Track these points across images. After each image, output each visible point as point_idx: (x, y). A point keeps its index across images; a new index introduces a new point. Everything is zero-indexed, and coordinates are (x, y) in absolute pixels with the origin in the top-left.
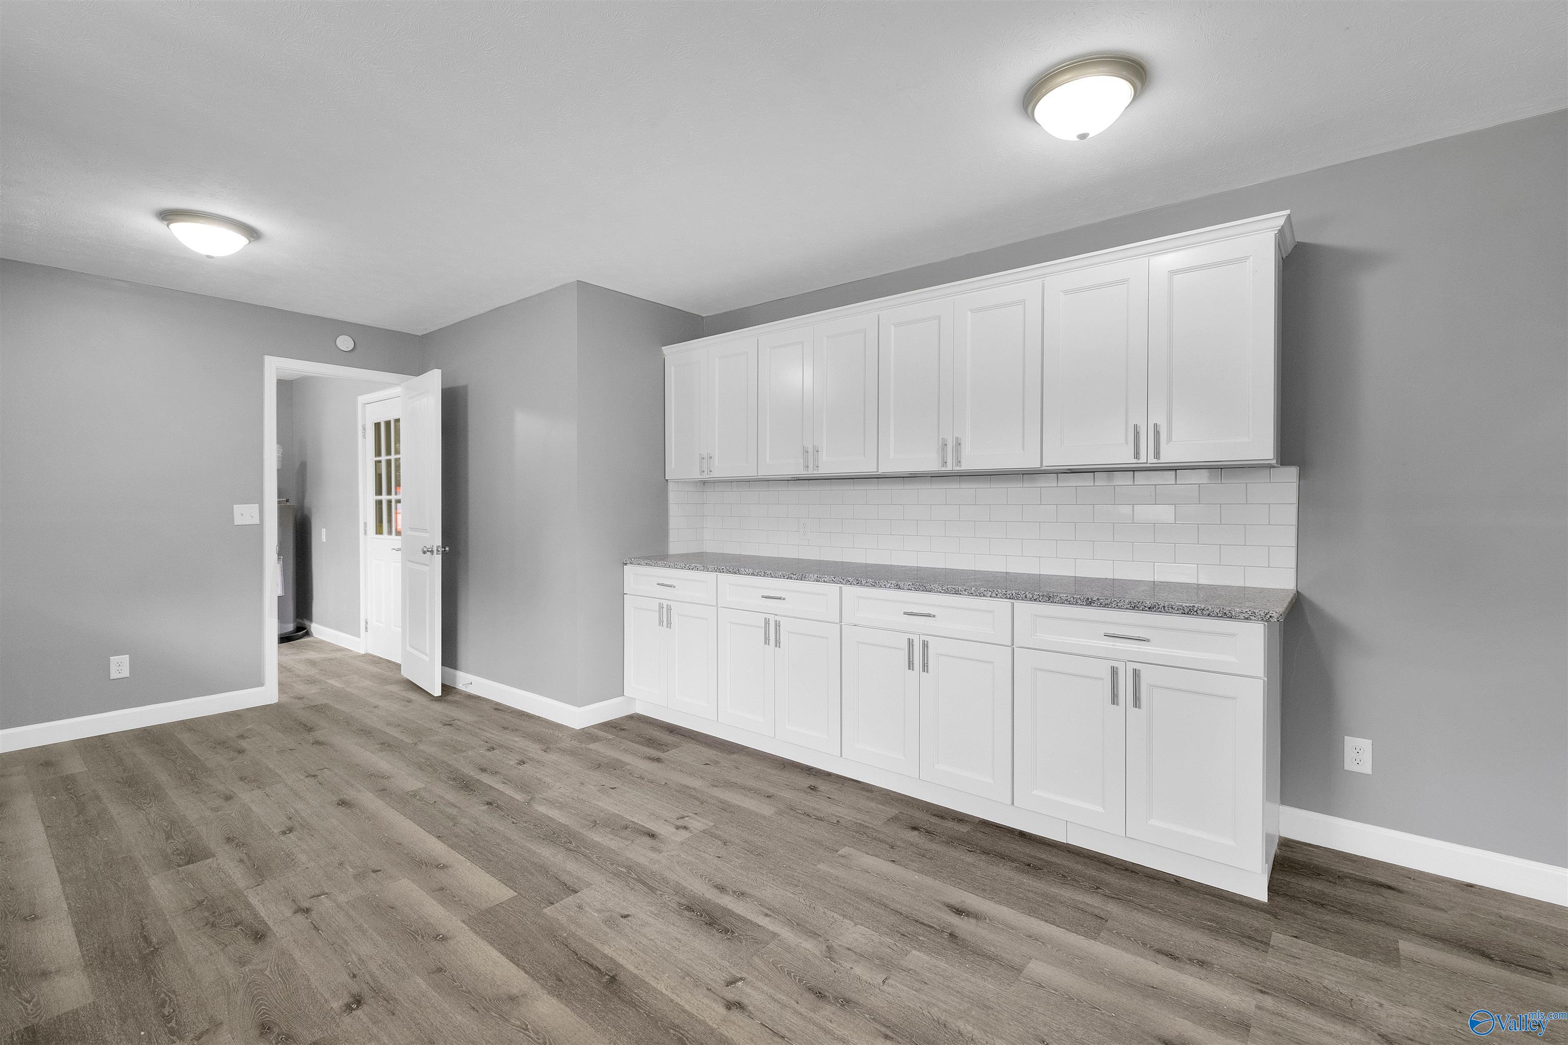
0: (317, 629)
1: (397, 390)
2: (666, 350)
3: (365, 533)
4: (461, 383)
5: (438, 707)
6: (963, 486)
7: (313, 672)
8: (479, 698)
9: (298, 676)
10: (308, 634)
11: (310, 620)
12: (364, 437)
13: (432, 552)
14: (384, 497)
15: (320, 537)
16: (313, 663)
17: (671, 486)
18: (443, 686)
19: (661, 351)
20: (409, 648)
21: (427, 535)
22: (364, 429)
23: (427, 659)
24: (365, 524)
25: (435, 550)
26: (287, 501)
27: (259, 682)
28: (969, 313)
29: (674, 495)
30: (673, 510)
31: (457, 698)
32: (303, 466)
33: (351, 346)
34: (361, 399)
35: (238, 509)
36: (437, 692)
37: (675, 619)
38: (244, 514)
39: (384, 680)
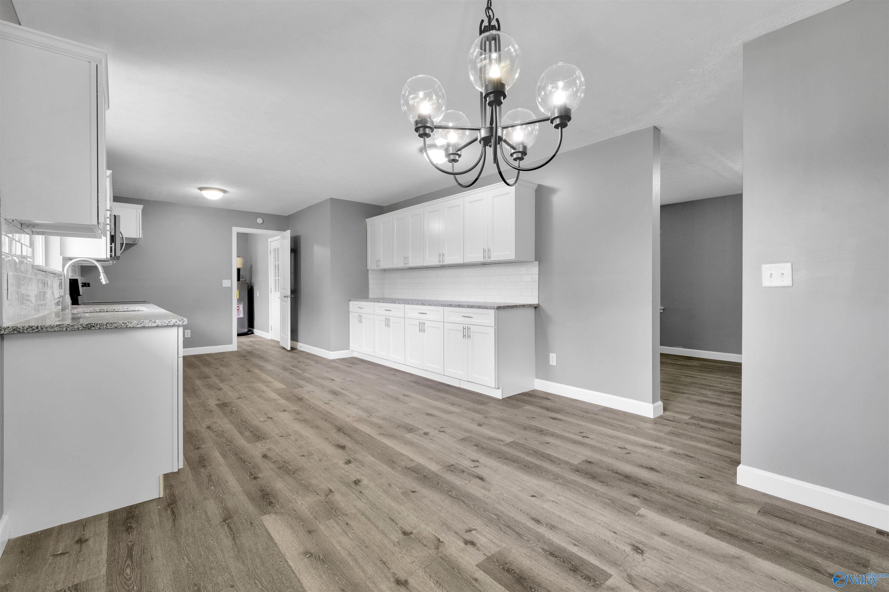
0: (255, 331)
1: (279, 237)
2: (367, 220)
3: (271, 292)
4: (298, 234)
5: (290, 354)
6: (449, 271)
7: (251, 343)
8: (304, 352)
9: (246, 344)
10: (253, 333)
11: (254, 328)
12: (270, 254)
13: (287, 297)
14: (277, 278)
15: (257, 294)
16: (252, 341)
17: (370, 272)
18: (291, 348)
19: (366, 221)
20: (282, 334)
21: (286, 291)
22: (270, 252)
23: (286, 337)
24: (271, 288)
25: (288, 296)
26: (246, 280)
27: (231, 343)
28: (446, 209)
29: (371, 276)
30: (371, 281)
31: (296, 351)
32: (251, 266)
33: (262, 221)
34: (270, 240)
35: (224, 281)
36: (289, 349)
37: (363, 320)
38: (226, 283)
39: (274, 346)
